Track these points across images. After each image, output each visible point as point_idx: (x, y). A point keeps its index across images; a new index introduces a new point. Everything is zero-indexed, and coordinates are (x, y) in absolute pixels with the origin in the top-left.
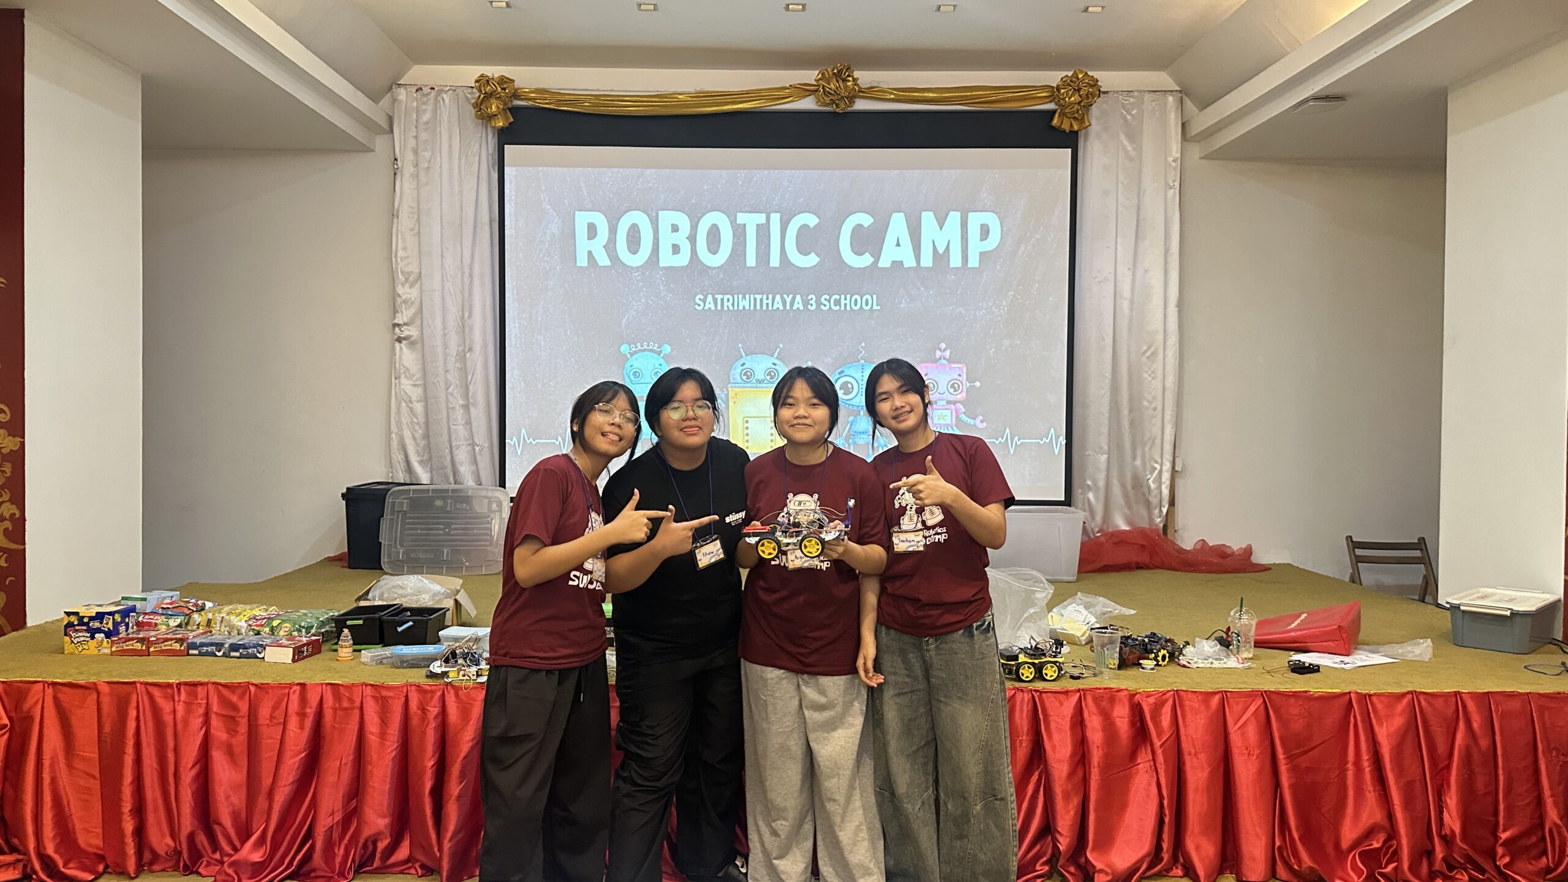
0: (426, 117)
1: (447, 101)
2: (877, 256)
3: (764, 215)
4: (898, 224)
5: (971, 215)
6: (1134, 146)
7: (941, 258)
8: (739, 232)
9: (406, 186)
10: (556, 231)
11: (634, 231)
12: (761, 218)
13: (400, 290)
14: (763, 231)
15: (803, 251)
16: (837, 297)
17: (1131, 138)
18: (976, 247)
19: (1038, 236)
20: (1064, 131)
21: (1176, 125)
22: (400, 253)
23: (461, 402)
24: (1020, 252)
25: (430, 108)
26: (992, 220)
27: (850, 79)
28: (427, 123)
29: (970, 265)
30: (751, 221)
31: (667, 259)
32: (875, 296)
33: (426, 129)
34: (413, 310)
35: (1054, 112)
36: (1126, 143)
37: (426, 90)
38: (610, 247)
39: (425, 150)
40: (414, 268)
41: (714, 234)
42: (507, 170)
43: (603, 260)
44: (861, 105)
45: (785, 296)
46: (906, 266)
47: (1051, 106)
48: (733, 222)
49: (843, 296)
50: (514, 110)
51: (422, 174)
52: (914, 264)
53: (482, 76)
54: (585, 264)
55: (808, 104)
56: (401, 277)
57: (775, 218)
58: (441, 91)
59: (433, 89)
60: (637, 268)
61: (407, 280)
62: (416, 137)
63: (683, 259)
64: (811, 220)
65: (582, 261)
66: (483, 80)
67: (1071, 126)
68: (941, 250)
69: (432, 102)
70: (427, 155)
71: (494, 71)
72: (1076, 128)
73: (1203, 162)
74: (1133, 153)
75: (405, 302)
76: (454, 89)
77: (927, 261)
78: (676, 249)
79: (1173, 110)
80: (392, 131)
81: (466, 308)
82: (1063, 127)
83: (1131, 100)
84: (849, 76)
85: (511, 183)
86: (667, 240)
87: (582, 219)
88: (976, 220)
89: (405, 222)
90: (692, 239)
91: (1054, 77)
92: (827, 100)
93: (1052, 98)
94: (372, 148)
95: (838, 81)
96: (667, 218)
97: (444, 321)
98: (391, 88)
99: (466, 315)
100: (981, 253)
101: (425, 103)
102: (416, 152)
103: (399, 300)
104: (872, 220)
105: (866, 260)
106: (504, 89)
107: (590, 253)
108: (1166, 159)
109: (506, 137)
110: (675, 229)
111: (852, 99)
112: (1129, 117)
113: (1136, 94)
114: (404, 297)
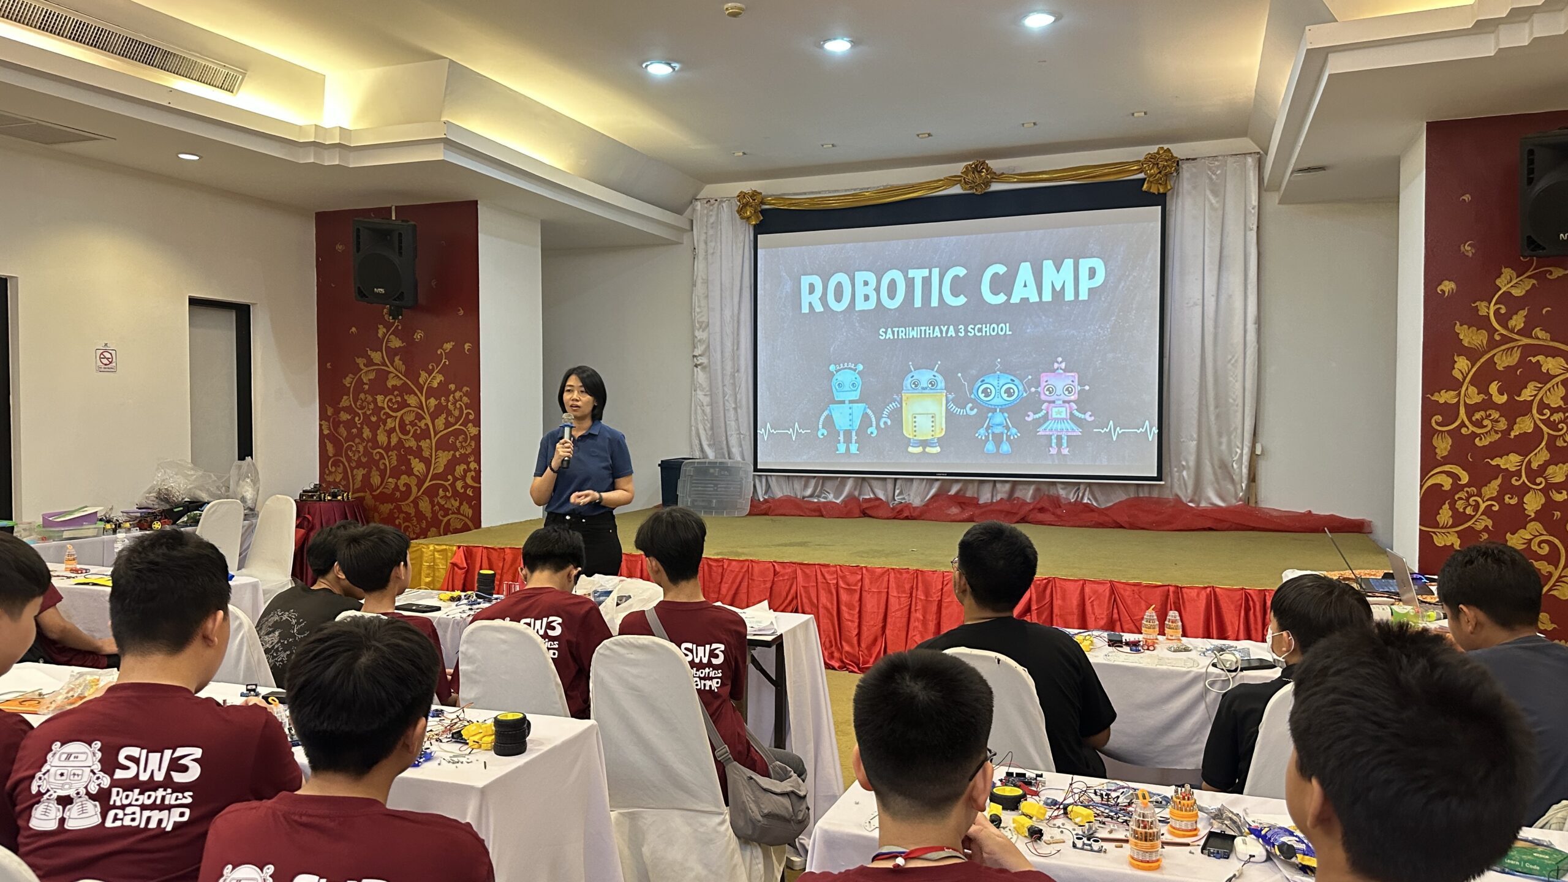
0: (712, 220)
1: (725, 207)
2: (1009, 296)
3: (928, 270)
4: (1025, 271)
5: (1081, 261)
6: (1217, 199)
7: (1058, 294)
8: (910, 283)
9: (700, 265)
10: (789, 290)
11: (839, 287)
12: (925, 272)
13: (697, 333)
14: (927, 281)
15: (955, 293)
16: (980, 326)
17: (1215, 193)
18: (1085, 285)
19: (1135, 274)
20: (1154, 194)
21: (1254, 179)
22: (697, 310)
23: (733, 406)
24: (1121, 287)
25: (714, 213)
26: (1098, 264)
27: (984, 170)
28: (713, 223)
29: (1080, 298)
30: (918, 275)
31: (860, 305)
32: (1008, 325)
33: (712, 228)
34: (704, 346)
35: (1145, 179)
36: (1211, 197)
37: (712, 201)
38: (823, 299)
39: (711, 241)
40: (704, 319)
41: (892, 285)
42: (759, 251)
43: (819, 308)
44: (995, 187)
45: (942, 327)
46: (1031, 301)
47: (1142, 176)
48: (906, 276)
49: (984, 326)
50: (763, 212)
51: (710, 257)
52: (1038, 300)
53: (741, 192)
54: (807, 311)
55: (957, 190)
56: (697, 325)
57: (936, 272)
58: (722, 201)
59: (716, 200)
60: (841, 312)
61: (701, 327)
62: (706, 233)
63: (871, 305)
64: (961, 272)
65: (805, 310)
66: (742, 195)
67: (1159, 190)
68: (1058, 288)
69: (716, 209)
70: (713, 244)
71: (748, 186)
72: (1161, 191)
73: (1280, 206)
74: (1217, 205)
75: (700, 341)
76: (729, 199)
77: (1047, 297)
78: (867, 298)
79: (1252, 168)
80: (692, 230)
81: (737, 344)
82: (1151, 191)
83: (1216, 163)
84: (983, 168)
85: (761, 260)
86: (861, 291)
87: (805, 281)
88: (1085, 264)
89: (700, 289)
90: (877, 290)
91: (1141, 152)
92: (968, 186)
93: (1141, 171)
94: (680, 241)
95: (973, 173)
96: (860, 276)
97: (722, 352)
98: (691, 202)
99: (735, 348)
100: (1089, 289)
101: (712, 210)
102: (706, 243)
103: (696, 340)
104: (1006, 269)
105: (1001, 298)
106: (754, 200)
107: (810, 303)
108: (1246, 206)
109: (760, 229)
110: (866, 283)
111: (987, 184)
112: (1214, 177)
113: (1220, 158)
114: (699, 338)
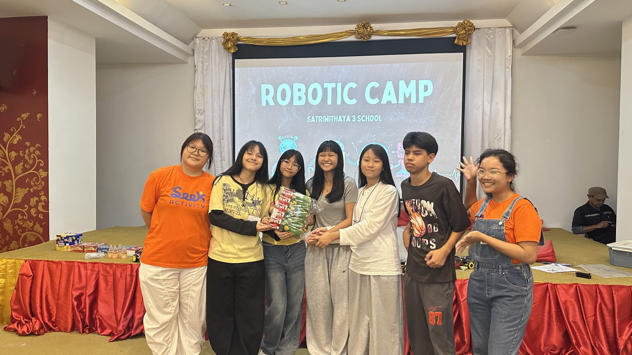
0: (206, 49)
1: (214, 43)
2: (381, 99)
3: (335, 84)
4: (389, 86)
5: (420, 81)
6: (491, 51)
7: (407, 100)
8: (325, 91)
9: (199, 76)
10: (254, 93)
11: (284, 91)
12: (333, 85)
13: (197, 116)
14: (334, 90)
15: (350, 98)
16: (364, 116)
17: (490, 48)
18: (422, 95)
19: (449, 89)
20: (460, 46)
21: (510, 41)
22: (197, 102)
23: (220, 159)
24: (441, 96)
25: (208, 46)
26: (429, 83)
27: (369, 27)
28: (206, 52)
29: (420, 102)
30: (329, 86)
31: (296, 102)
32: (380, 116)
33: (206, 54)
34: (201, 124)
35: (455, 38)
36: (488, 49)
37: (206, 39)
38: (274, 98)
39: (206, 62)
40: (202, 108)
41: (315, 91)
42: (236, 69)
43: (272, 103)
44: (374, 38)
45: (343, 116)
46: (392, 103)
47: (454, 35)
48: (322, 87)
49: (366, 116)
50: (238, 46)
51: (205, 72)
52: (396, 102)
53: (225, 33)
54: (265, 105)
55: (352, 38)
56: (197, 111)
57: (339, 85)
58: (212, 39)
59: (209, 38)
60: (285, 106)
61: (199, 112)
62: (202, 57)
63: (302, 102)
64: (354, 85)
65: (264, 104)
66: (226, 35)
67: (463, 43)
68: (407, 96)
69: (208, 44)
70: (207, 64)
71: (230, 31)
72: (465, 44)
73: (522, 56)
74: (491, 54)
75: (199, 121)
76: (217, 38)
77: (401, 101)
78: (300, 98)
79: (509, 35)
80: (194, 55)
81: (222, 123)
82: (459, 44)
83: (490, 31)
84: (368, 26)
85: (237, 74)
86: (296, 94)
87: (264, 87)
88: (422, 83)
89: (199, 90)
90: (306, 94)
91: (455, 23)
92: (359, 36)
93: (454, 32)
94: (187, 62)
95: (363, 28)
96: (296, 86)
97: (213, 128)
98: (193, 39)
99: (221, 125)
100: (424, 97)
101: (206, 44)
102: (202, 63)
103: (196, 120)
104: (379, 85)
105: (376, 101)
106: (233, 37)
107: (267, 101)
108: (505, 56)
109: (236, 56)
110: (299, 90)
111: (370, 35)
112: (489, 39)
113: (492, 29)
114: (198, 119)
